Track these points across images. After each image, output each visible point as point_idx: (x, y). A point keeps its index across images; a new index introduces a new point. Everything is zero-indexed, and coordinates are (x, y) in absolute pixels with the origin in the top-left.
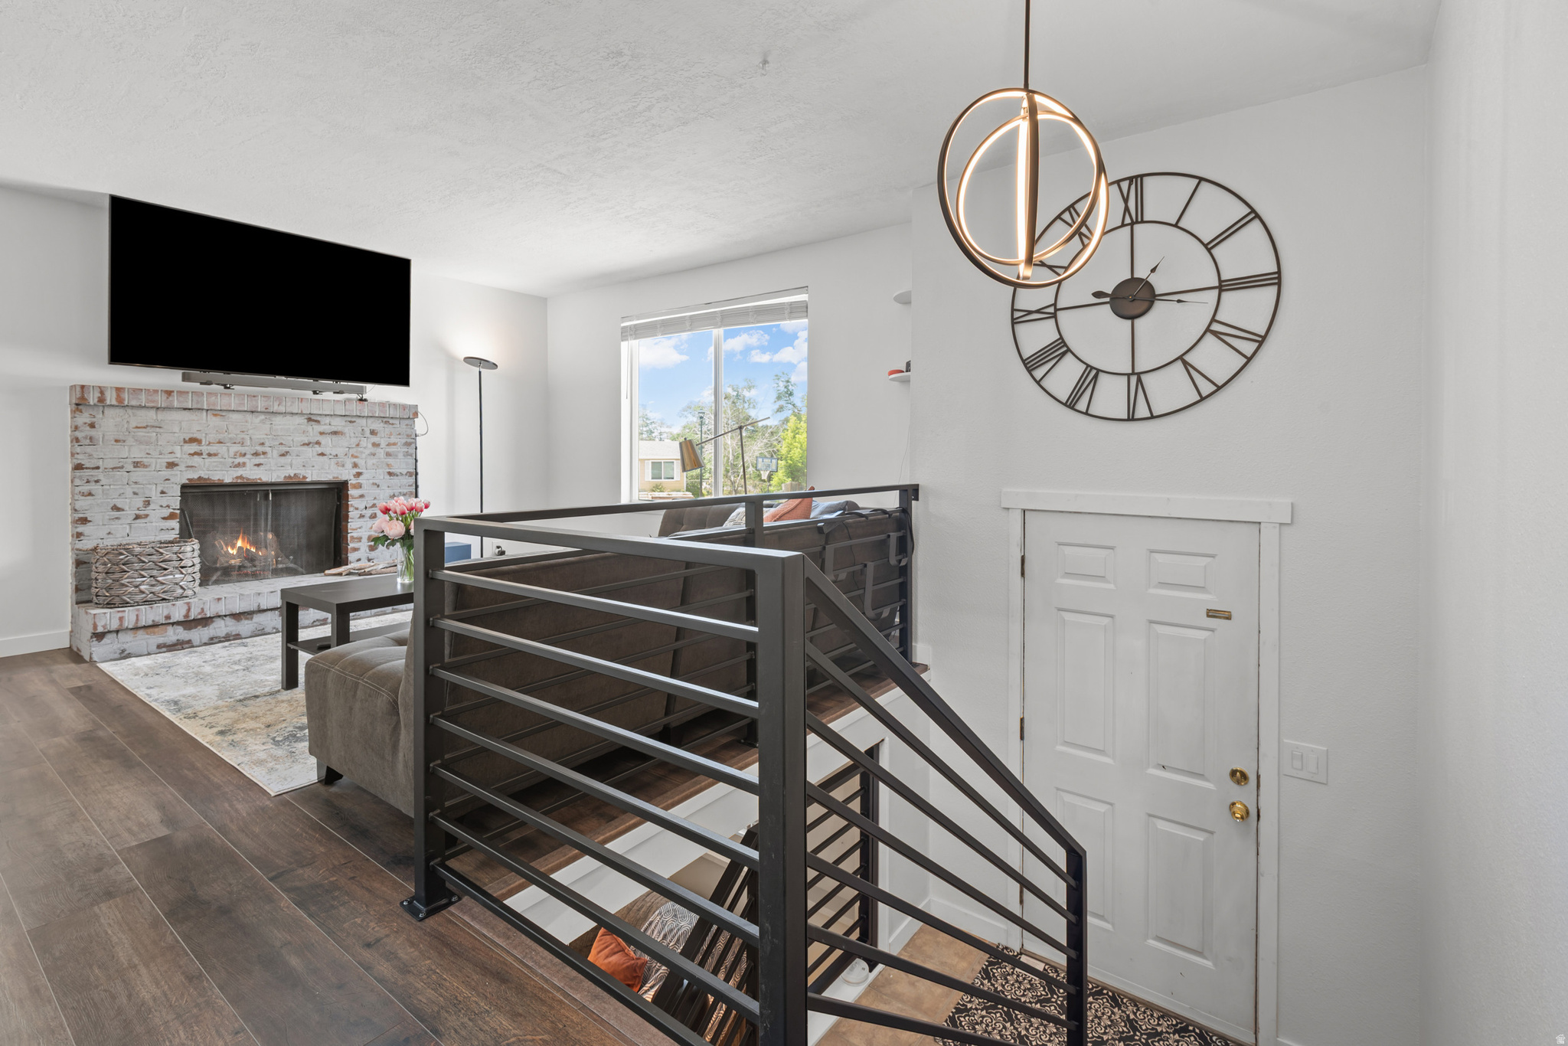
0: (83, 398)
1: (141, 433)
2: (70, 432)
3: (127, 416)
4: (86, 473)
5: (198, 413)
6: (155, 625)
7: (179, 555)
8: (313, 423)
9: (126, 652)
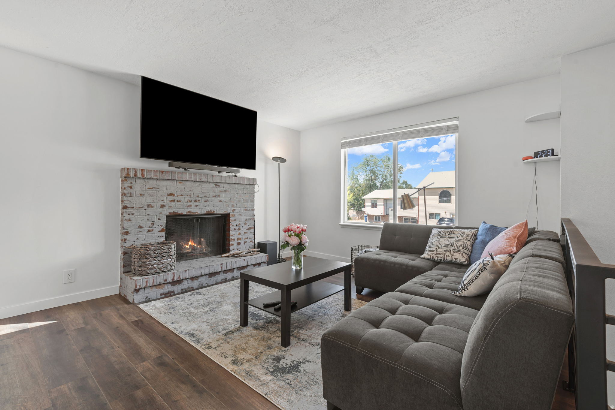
0: (128, 174)
1: (151, 191)
2: (121, 191)
3: (145, 183)
4: (128, 210)
5: (173, 182)
6: (160, 284)
7: (170, 250)
8: (217, 187)
9: (148, 298)
